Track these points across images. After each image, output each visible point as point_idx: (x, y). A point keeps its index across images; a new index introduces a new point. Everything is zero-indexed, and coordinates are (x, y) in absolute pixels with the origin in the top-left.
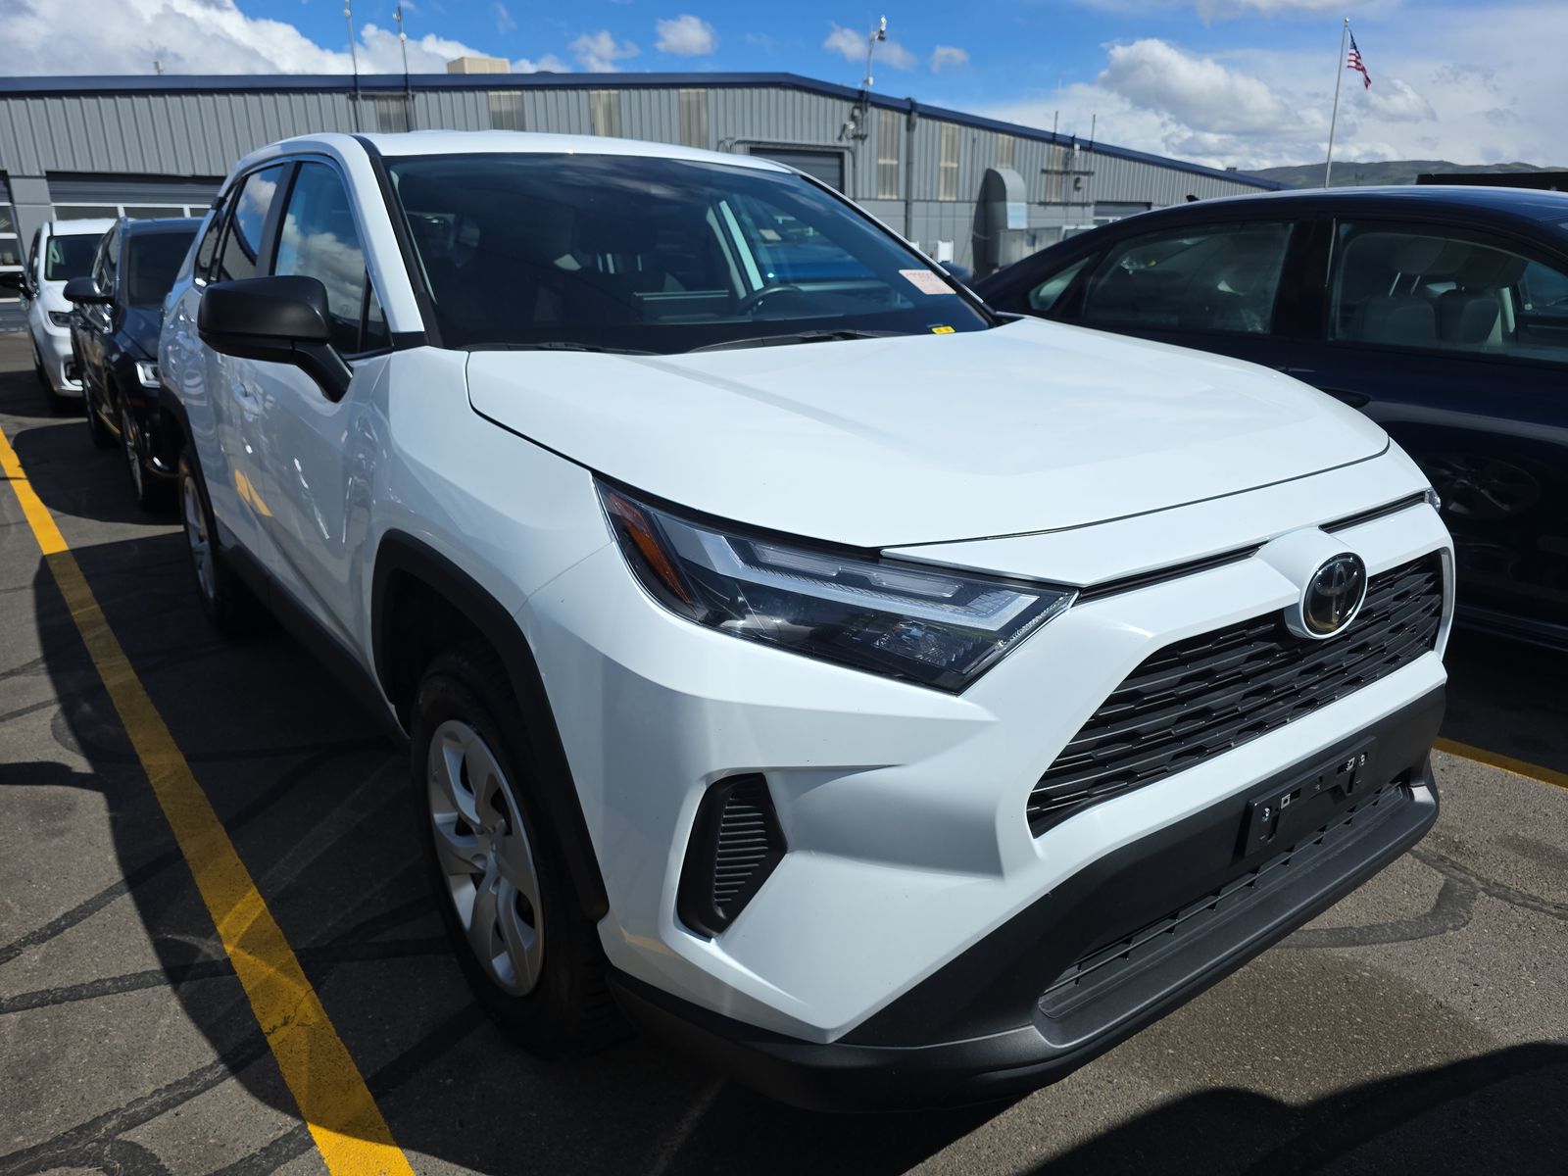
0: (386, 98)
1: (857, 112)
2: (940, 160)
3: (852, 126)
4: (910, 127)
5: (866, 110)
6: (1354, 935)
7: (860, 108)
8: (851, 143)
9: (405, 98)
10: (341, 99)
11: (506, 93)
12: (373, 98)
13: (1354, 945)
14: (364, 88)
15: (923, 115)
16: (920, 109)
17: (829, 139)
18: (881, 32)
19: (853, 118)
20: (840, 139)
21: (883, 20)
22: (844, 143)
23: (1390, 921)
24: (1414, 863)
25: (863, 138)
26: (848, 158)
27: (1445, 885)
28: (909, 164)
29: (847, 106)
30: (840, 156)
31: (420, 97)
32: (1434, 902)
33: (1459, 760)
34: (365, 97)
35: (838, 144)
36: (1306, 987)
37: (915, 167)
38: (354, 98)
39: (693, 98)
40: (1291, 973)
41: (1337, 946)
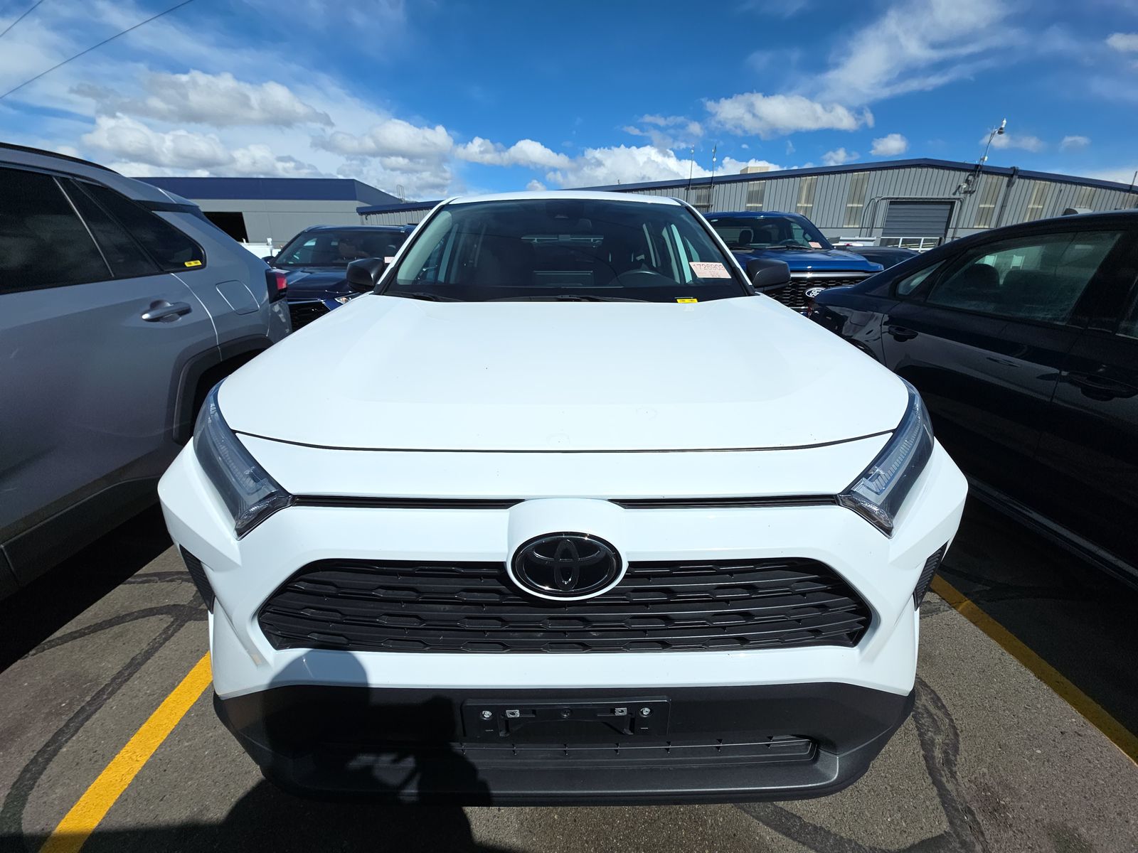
0: (701, 188)
1: (970, 178)
2: (1029, 203)
3: (965, 186)
4: (1010, 184)
5: (978, 176)
6: (794, 826)
7: (974, 176)
8: (962, 196)
9: (710, 187)
10: (683, 189)
11: (758, 182)
12: (696, 188)
13: (784, 834)
14: (692, 185)
15: (1020, 177)
16: (1019, 174)
17: (947, 195)
18: (1001, 129)
19: (967, 181)
20: (954, 194)
21: (1005, 121)
22: (957, 196)
23: (843, 835)
24: (932, 799)
25: (971, 193)
26: (957, 204)
27: (941, 836)
28: (1003, 207)
29: (964, 175)
30: (952, 204)
31: (717, 187)
32: (908, 845)
33: (1093, 731)
34: (692, 189)
35: (952, 197)
36: (703, 839)
37: (1008, 208)
38: (688, 189)
39: (861, 177)
40: (706, 821)
41: (768, 825)
